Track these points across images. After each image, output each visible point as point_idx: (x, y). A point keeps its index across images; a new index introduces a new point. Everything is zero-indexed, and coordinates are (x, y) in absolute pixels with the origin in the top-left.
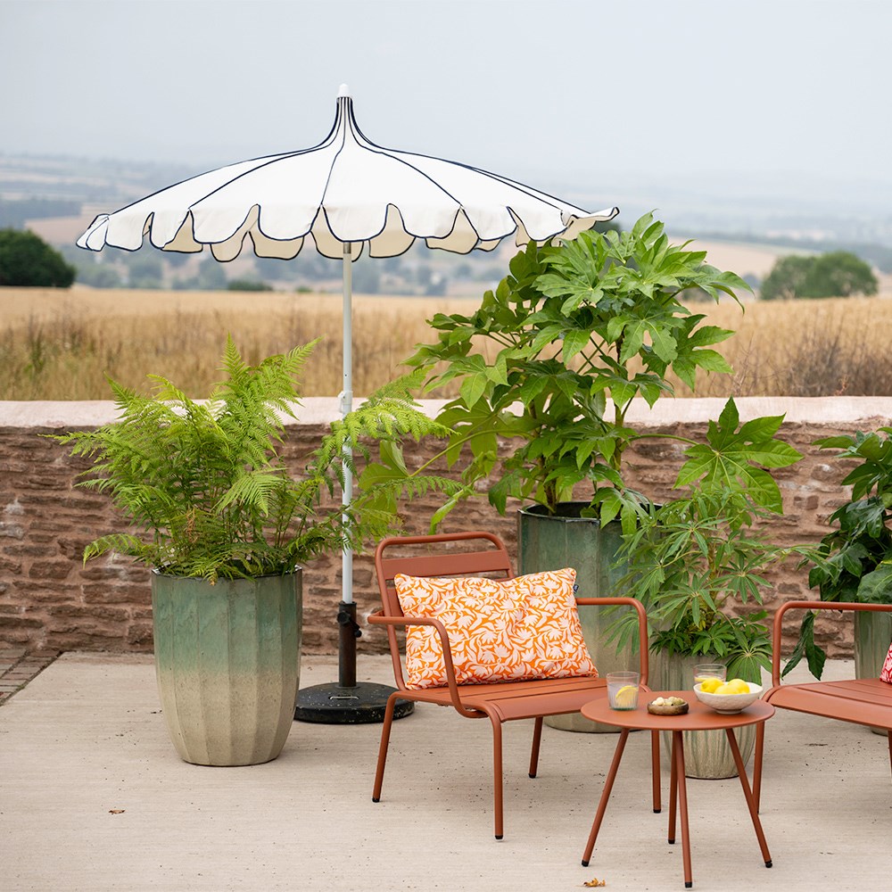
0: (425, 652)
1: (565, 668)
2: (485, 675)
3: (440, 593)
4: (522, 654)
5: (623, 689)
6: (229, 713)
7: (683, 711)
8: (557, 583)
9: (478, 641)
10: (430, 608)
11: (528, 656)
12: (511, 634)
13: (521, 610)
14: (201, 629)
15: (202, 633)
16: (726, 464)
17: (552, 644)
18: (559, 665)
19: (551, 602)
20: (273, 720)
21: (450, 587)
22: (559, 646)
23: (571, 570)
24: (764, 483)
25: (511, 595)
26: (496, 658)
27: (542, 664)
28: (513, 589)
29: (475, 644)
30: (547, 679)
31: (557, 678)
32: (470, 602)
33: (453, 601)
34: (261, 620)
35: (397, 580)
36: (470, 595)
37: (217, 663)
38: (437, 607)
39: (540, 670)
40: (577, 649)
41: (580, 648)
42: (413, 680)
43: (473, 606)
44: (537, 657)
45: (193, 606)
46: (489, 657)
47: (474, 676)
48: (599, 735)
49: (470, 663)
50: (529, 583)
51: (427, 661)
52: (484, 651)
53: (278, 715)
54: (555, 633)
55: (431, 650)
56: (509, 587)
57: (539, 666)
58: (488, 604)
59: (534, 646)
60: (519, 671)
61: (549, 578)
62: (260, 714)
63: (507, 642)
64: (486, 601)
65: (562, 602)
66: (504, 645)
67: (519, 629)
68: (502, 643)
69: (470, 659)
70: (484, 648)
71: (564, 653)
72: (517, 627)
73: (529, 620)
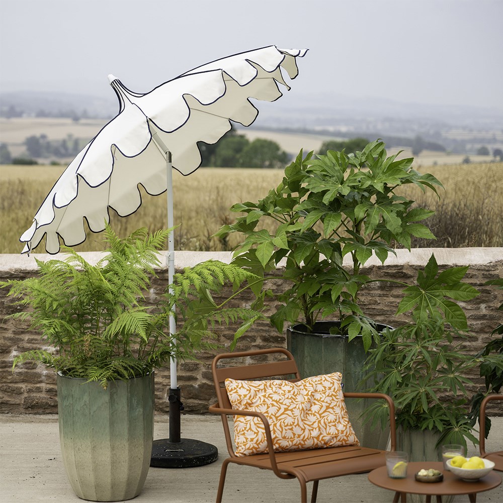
0: (247, 431)
1: (339, 441)
2: (287, 446)
3: (255, 391)
4: (311, 431)
6: (110, 467)
7: (439, 480)
8: (331, 383)
9: (282, 423)
10: (249, 402)
11: (315, 433)
12: (303, 418)
13: (309, 402)
14: (92, 413)
15: (93, 416)
16: (430, 299)
17: (330, 425)
18: (335, 439)
19: (328, 396)
20: (139, 472)
21: (262, 387)
22: (335, 426)
23: (339, 373)
24: (454, 311)
25: (302, 392)
26: (294, 434)
27: (324, 438)
28: (302, 387)
29: (280, 426)
30: (327, 448)
31: (334, 447)
32: (276, 397)
33: (264, 396)
34: (131, 408)
35: (227, 383)
36: (275, 392)
37: (103, 434)
38: (254, 401)
39: (323, 442)
40: (346, 428)
41: (348, 427)
42: (240, 450)
43: (278, 400)
44: (321, 434)
45: (86, 398)
46: (289, 434)
47: (280, 447)
49: (278, 439)
50: (312, 383)
51: (249, 437)
52: (286, 430)
53: (141, 468)
54: (331, 417)
55: (251, 430)
56: (300, 386)
57: (322, 440)
58: (287, 398)
59: (319, 426)
60: (309, 443)
61: (326, 379)
62: (130, 468)
63: (301, 424)
64: (286, 396)
65: (335, 396)
66: (299, 426)
67: (308, 414)
68: (298, 425)
69: (277, 436)
70: (287, 428)
71: (338, 431)
72: (307, 413)
73: (315, 408)
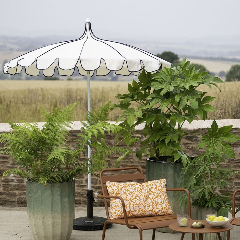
0: (116, 207)
1: (163, 212)
2: (136, 215)
3: (121, 187)
4: (149, 207)
5: (183, 220)
6: (52, 227)
7: (203, 227)
8: (160, 184)
9: (134, 203)
10: (118, 192)
11: (150, 208)
12: (145, 201)
13: (148, 193)
14: (42, 200)
15: (43, 201)
16: (215, 142)
17: (158, 204)
18: (161, 211)
19: (158, 190)
20: (66, 230)
21: (124, 185)
22: (161, 205)
23: (165, 179)
24: (227, 148)
25: (145, 188)
26: (140, 209)
27: (155, 211)
28: (145, 186)
29: (133, 204)
30: (157, 216)
31: (160, 215)
32: (131, 190)
33: (125, 190)
34: (61, 196)
35: (107, 183)
36: (131, 188)
37: (48, 211)
38: (120, 192)
39: (155, 213)
40: (167, 206)
41: (168, 205)
42: (113, 216)
43: (132, 192)
44: (154, 209)
45: (39, 192)
46: (137, 209)
47: (133, 215)
48: (174, 234)
49: (132, 211)
50: (150, 184)
51: (117, 210)
52: (136, 207)
53: (68, 228)
54: (159, 201)
55: (118, 207)
56: (144, 185)
57: (154, 212)
58: (137, 191)
59: (152, 205)
60: (147, 213)
61: (157, 182)
62: (62, 228)
63: (144, 204)
64: (137, 190)
65: (162, 190)
66: (142, 205)
67: (148, 199)
68: (142, 204)
69: (131, 209)
70: (136, 206)
71: (163, 207)
72: (147, 198)
73: (151, 196)
